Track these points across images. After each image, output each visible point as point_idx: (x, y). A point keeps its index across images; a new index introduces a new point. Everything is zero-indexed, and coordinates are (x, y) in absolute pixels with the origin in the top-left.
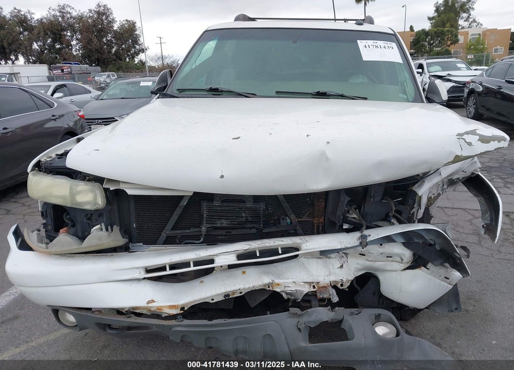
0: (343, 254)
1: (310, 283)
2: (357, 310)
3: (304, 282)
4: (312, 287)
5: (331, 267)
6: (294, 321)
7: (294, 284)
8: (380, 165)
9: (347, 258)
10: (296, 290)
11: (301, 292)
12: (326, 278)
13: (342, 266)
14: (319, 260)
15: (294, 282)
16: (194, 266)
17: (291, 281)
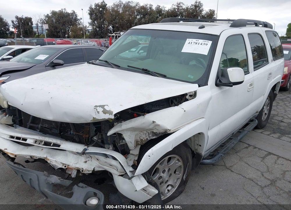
0: (89, 156)
1: (63, 164)
2: (86, 186)
3: (61, 163)
4: (64, 166)
5: (80, 160)
6: (45, 178)
7: (55, 161)
8: (65, 113)
9: (92, 159)
10: (55, 165)
11: (57, 166)
12: (74, 165)
13: (86, 162)
14: (75, 155)
15: (56, 161)
16: (22, 140)
17: (55, 160)
